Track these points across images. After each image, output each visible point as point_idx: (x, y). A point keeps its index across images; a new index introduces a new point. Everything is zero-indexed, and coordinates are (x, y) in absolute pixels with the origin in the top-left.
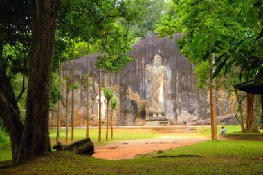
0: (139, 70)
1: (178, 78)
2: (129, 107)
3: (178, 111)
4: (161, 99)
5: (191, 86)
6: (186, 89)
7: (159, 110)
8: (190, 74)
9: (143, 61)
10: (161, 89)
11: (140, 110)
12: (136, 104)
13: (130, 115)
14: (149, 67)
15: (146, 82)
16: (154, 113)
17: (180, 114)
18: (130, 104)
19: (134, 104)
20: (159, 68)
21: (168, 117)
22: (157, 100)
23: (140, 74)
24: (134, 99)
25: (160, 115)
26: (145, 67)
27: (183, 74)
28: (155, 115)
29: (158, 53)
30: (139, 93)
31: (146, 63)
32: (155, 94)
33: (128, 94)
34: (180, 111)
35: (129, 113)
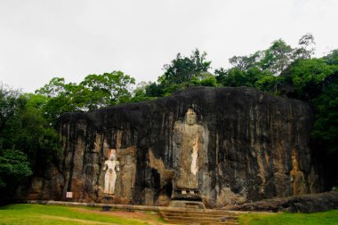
0: (165, 128)
1: (217, 142)
2: (148, 178)
3: (217, 188)
4: (194, 170)
5: (237, 155)
6: (229, 158)
7: (190, 185)
8: (235, 138)
9: (171, 117)
10: (195, 156)
11: (163, 183)
12: (159, 174)
13: (149, 190)
14: (178, 126)
15: (174, 144)
16: (184, 189)
17: (220, 192)
18: (150, 174)
19: (155, 173)
20: (192, 127)
21: (203, 196)
22: (188, 170)
23: (166, 134)
24: (156, 168)
25: (192, 193)
26: (173, 125)
27: (225, 138)
28: (184, 192)
29: (191, 108)
30: (163, 160)
31: (175, 119)
32: (186, 162)
33: (149, 160)
34: (220, 188)
35: (148, 187)
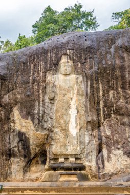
0: (34, 81)
1: (101, 93)
2: (15, 144)
3: (105, 152)
4: (73, 130)
5: (127, 108)
6: (117, 112)
7: (70, 150)
8: (123, 88)
9: (41, 67)
10: (73, 112)
11: (34, 149)
13: (17, 160)
15: (47, 100)
16: (61, 155)
17: (109, 157)
18: (17, 139)
19: (23, 138)
20: (68, 78)
21: (86, 164)
22: (65, 131)
23: (36, 87)
24: (23, 130)
25: (72, 159)
26: (45, 76)
27: (111, 87)
28: (61, 160)
29: (66, 54)
30: (33, 120)
31: (46, 70)
32: (62, 121)
33: (14, 121)
34: (109, 152)
35: (15, 156)
